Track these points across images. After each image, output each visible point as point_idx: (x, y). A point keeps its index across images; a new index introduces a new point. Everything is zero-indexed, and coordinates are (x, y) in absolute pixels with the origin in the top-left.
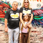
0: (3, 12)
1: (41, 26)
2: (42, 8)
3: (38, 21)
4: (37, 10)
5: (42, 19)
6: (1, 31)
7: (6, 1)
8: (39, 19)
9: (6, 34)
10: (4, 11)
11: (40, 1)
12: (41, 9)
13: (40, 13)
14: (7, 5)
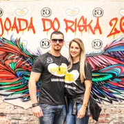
0: (4, 65)
1: (106, 99)
3: (98, 86)
4: (92, 56)
5: (108, 80)
6: (2, 115)
7: (12, 37)
8: (101, 79)
10: (7, 63)
12: (103, 54)
13: (102, 64)
14: (16, 47)
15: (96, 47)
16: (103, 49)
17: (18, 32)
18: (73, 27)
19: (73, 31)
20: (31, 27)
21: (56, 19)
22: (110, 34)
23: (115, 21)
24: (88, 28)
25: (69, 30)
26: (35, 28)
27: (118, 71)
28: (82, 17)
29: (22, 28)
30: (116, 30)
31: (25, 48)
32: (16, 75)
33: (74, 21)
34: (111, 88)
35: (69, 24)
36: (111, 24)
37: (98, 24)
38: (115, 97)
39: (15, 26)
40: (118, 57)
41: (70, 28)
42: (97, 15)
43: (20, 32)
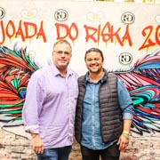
0: (5, 81)
1: (135, 129)
2: (136, 67)
4: (119, 74)
5: (138, 105)
9: (17, 158)
10: (9, 79)
11: (131, 44)
12: (132, 72)
13: (131, 84)
14: (20, 59)
15: (124, 62)
16: (132, 65)
17: (23, 40)
18: (96, 36)
19: (95, 41)
20: (41, 33)
21: (74, 25)
22: (143, 47)
23: (149, 30)
24: (114, 37)
25: (90, 40)
26: (46, 35)
27: (151, 94)
28: (108, 24)
29: (30, 34)
30: (150, 41)
31: (32, 61)
32: (19, 95)
33: (97, 28)
34: (142, 116)
35: (91, 32)
36: (144, 34)
37: (127, 33)
38: (146, 128)
39: (20, 32)
40: (152, 76)
41: (92, 37)
42: (127, 22)
43: (27, 40)
